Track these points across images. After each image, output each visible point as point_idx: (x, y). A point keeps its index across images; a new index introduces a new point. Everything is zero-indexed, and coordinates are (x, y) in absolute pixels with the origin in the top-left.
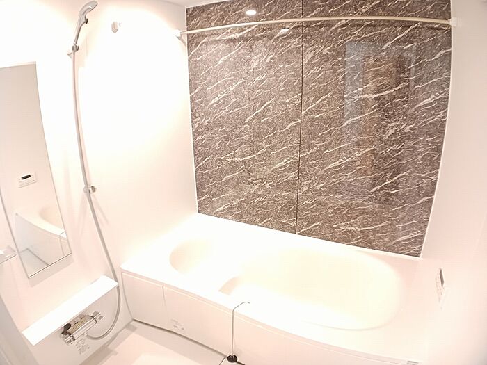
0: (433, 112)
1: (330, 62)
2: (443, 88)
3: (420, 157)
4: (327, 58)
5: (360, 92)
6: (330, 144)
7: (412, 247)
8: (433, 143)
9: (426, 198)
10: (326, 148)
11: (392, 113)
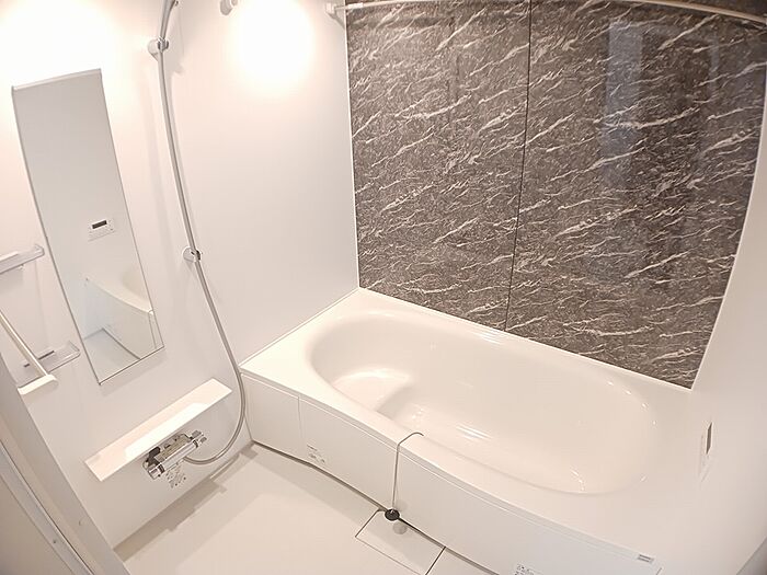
0: (734, 162)
1: (573, 65)
2: (751, 125)
3: (707, 232)
4: (568, 58)
5: (619, 116)
6: (568, 195)
7: (682, 372)
8: (731, 211)
9: (710, 298)
10: (561, 203)
11: (669, 155)
